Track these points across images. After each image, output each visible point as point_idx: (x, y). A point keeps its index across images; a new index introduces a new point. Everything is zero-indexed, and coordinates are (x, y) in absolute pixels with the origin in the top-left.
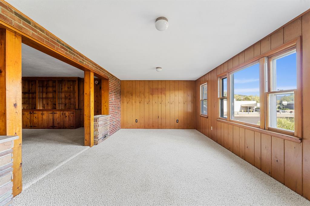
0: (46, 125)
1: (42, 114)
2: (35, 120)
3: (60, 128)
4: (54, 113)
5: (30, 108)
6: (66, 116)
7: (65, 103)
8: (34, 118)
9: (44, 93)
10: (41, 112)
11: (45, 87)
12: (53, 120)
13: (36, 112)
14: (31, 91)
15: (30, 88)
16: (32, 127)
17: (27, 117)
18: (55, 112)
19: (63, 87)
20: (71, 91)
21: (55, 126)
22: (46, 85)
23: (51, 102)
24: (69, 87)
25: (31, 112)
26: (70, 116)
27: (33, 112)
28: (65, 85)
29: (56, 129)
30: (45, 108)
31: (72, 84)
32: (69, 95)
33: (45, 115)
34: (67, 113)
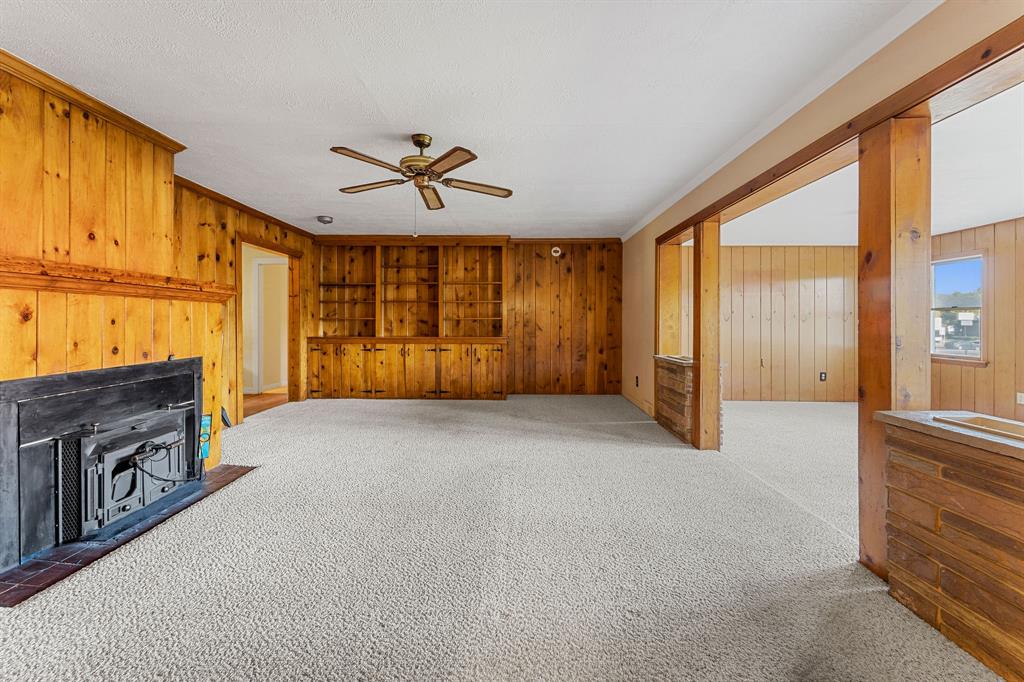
0: (414, 386)
1: (403, 353)
2: (381, 373)
3: (459, 397)
4: (441, 350)
5: (346, 333)
6: (479, 360)
7: (455, 317)
8: (379, 364)
9: (389, 286)
10: (398, 347)
11: (392, 267)
12: (438, 371)
13: (384, 346)
14: (347, 281)
15: (346, 272)
16: (370, 392)
17: (354, 363)
18: (444, 346)
19: (450, 268)
20: (476, 278)
21: (443, 389)
22: (398, 260)
23: (413, 314)
24: (469, 268)
25: (369, 347)
26: (490, 359)
27: (374, 345)
28: (457, 261)
29: (447, 399)
30: (395, 334)
31: (478, 258)
32: (470, 294)
33: (412, 355)
34: (482, 350)
